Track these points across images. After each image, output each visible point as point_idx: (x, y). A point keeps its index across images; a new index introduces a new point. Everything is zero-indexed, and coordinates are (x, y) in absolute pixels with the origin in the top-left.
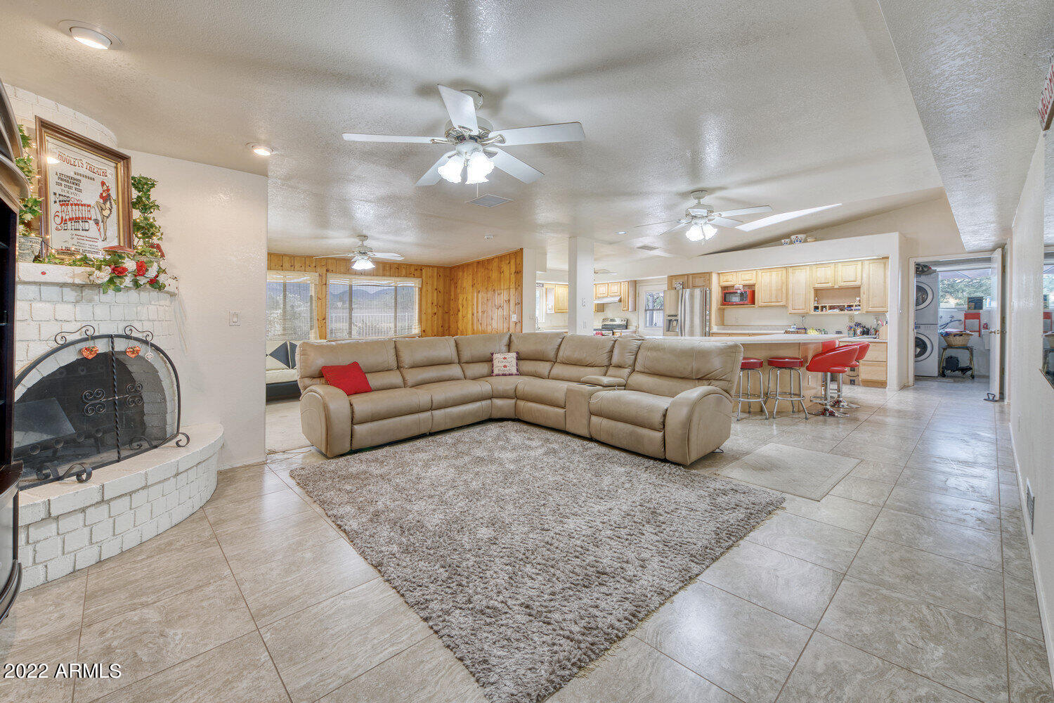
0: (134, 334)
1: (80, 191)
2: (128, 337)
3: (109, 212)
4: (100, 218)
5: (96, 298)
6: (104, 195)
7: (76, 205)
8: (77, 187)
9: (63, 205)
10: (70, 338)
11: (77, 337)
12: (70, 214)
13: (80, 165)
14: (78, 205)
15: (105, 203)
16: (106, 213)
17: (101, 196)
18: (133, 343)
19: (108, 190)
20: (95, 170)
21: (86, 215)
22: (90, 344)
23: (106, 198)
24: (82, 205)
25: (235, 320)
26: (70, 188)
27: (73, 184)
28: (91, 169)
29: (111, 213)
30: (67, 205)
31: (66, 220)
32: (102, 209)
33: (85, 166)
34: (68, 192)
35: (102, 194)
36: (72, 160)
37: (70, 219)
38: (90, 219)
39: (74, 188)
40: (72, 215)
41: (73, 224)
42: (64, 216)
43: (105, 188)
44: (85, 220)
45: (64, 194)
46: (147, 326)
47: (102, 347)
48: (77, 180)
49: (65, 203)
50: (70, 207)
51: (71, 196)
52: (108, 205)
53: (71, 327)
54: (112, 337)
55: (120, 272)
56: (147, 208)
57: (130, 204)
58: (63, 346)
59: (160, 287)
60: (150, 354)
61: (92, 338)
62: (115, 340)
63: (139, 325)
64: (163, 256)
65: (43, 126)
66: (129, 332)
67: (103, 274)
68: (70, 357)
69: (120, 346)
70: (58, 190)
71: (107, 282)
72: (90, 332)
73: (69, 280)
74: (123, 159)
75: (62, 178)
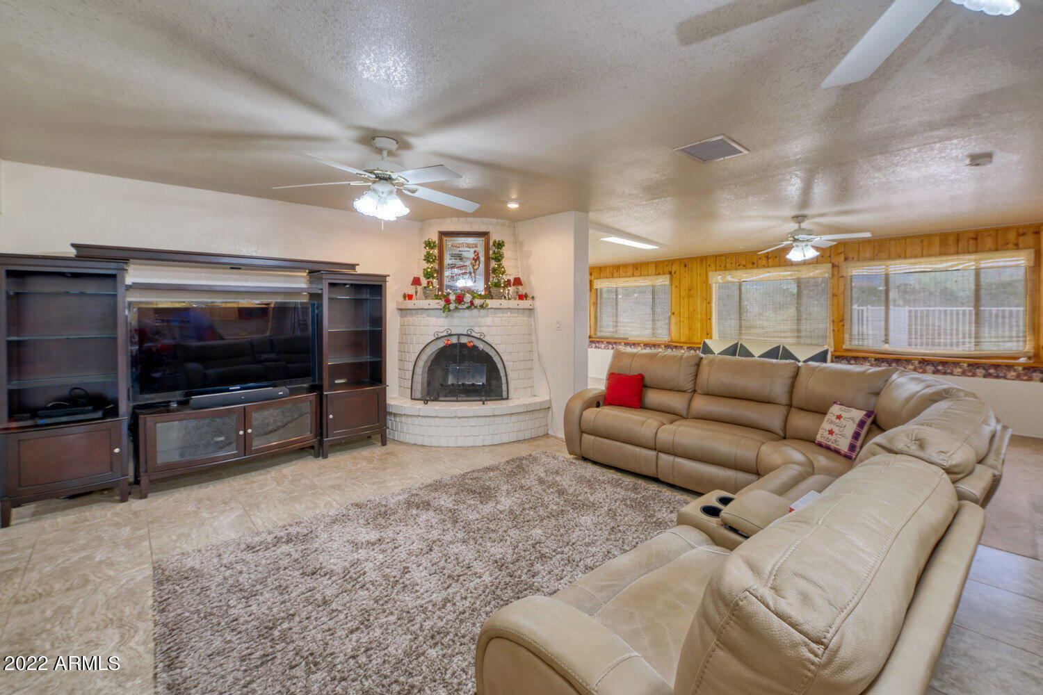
0: (474, 334)
2: (468, 335)
4: (472, 271)
8: (461, 258)
10: (441, 335)
11: (445, 334)
12: (455, 273)
13: (463, 245)
15: (475, 263)
16: (476, 268)
18: (471, 339)
19: (478, 254)
22: (449, 338)
23: (476, 259)
26: (456, 259)
27: (458, 257)
28: (468, 246)
29: (479, 267)
31: (453, 276)
32: (474, 266)
33: (465, 245)
34: (455, 262)
35: (474, 258)
36: (458, 245)
43: (476, 254)
44: (464, 273)
45: (453, 263)
46: (484, 330)
47: (454, 340)
51: (457, 263)
52: (477, 263)
53: (442, 329)
54: (459, 335)
55: (448, 301)
56: (498, 258)
57: (488, 259)
58: (438, 338)
59: (482, 307)
60: (481, 346)
61: (450, 335)
62: (461, 337)
63: (476, 329)
64: (521, 284)
65: (443, 234)
66: (469, 333)
67: (442, 303)
68: (441, 344)
69: (464, 340)
70: (450, 262)
71: (444, 307)
72: (449, 332)
73: (437, 307)
74: (484, 234)
75: (452, 256)
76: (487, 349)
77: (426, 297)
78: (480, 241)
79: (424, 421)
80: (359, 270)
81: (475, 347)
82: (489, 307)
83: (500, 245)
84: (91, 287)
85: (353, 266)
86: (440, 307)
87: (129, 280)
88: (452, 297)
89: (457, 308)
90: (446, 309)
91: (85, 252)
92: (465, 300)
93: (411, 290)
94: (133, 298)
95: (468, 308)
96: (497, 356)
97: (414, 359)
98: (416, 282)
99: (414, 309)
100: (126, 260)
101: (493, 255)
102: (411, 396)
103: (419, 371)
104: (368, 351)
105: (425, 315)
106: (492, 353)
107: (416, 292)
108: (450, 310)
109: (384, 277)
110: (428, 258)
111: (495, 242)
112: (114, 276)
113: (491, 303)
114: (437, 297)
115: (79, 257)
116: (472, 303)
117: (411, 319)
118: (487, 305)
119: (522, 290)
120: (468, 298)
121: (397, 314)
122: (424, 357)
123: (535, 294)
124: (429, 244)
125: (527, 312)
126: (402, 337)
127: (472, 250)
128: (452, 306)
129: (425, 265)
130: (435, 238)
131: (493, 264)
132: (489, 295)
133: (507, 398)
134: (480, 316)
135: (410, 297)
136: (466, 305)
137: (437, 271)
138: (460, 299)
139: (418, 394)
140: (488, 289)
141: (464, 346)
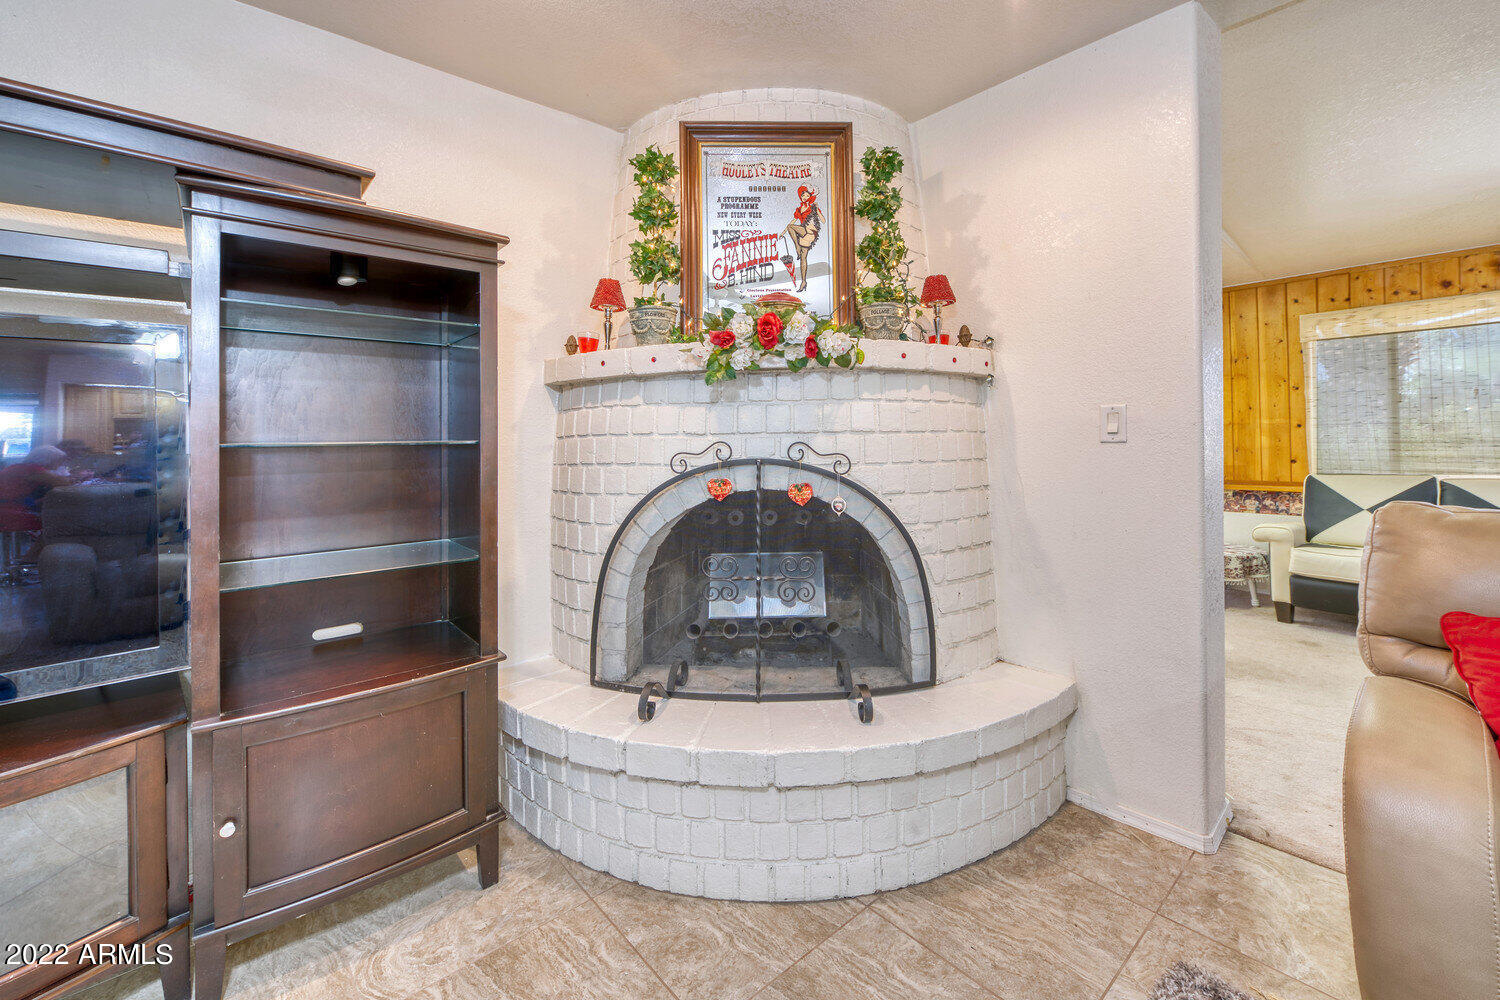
0: (811, 459)
1: (759, 215)
2: (793, 465)
3: (812, 237)
4: (794, 254)
5: (742, 393)
6: (804, 209)
7: (749, 241)
8: (755, 211)
9: (729, 246)
10: (695, 463)
11: (710, 459)
12: (740, 258)
13: (760, 171)
14: (754, 240)
15: (803, 225)
16: (805, 241)
17: (798, 214)
18: (802, 477)
19: (812, 198)
20: (787, 173)
21: (767, 252)
22: (722, 474)
23: (807, 213)
24: (761, 239)
25: (1113, 427)
26: (742, 215)
27: (747, 207)
28: (780, 174)
29: (816, 239)
30: (736, 245)
31: (732, 270)
32: (799, 236)
33: (768, 172)
34: (737, 224)
35: (799, 210)
36: (746, 169)
37: (740, 267)
38: (776, 258)
39: (747, 216)
40: (743, 259)
41: (744, 273)
42: (729, 263)
43: (806, 196)
44: (765, 262)
45: (729, 228)
46: (846, 444)
47: (742, 481)
48: (753, 199)
49: (730, 242)
50: (739, 248)
51: (741, 229)
52: (811, 225)
53: (698, 445)
54: (760, 464)
55: (725, 341)
56: (881, 209)
57: (849, 212)
58: (684, 476)
59: (844, 361)
60: (839, 500)
61: (728, 464)
62: (767, 468)
63: (821, 443)
64: (950, 298)
65: (693, 134)
66: (795, 455)
67: (705, 349)
68: (695, 495)
69: (777, 480)
70: (720, 225)
71: (710, 363)
72: (725, 454)
73: (682, 367)
74: (837, 134)
75: (728, 203)
76: (860, 510)
77: (641, 336)
78: (818, 162)
79: (642, 795)
81: (817, 506)
82: (866, 364)
83: (886, 164)
86: (692, 367)
88: (741, 327)
89: (754, 371)
90: (717, 369)
92: (788, 334)
93: (591, 324)
95: (795, 367)
96: (896, 535)
97: (601, 544)
98: (608, 294)
99: (602, 381)
102: (593, 673)
103: (619, 583)
104: (445, 519)
105: (638, 399)
106: (878, 525)
107: (608, 329)
108: (731, 374)
109: (487, 243)
110: (647, 209)
111: (869, 156)
113: (876, 351)
114: (679, 334)
116: (812, 347)
118: (859, 357)
120: (800, 325)
121: (547, 404)
122: (638, 539)
123: (994, 328)
124: (650, 165)
125: (971, 385)
126: (564, 472)
127: (793, 185)
128: (741, 358)
130: (669, 144)
131: (865, 229)
132: (858, 327)
133: (931, 683)
134: (831, 398)
135: (589, 345)
136: (791, 355)
137: (676, 253)
138: (769, 332)
139: (615, 665)
140: (849, 307)
141: (778, 501)
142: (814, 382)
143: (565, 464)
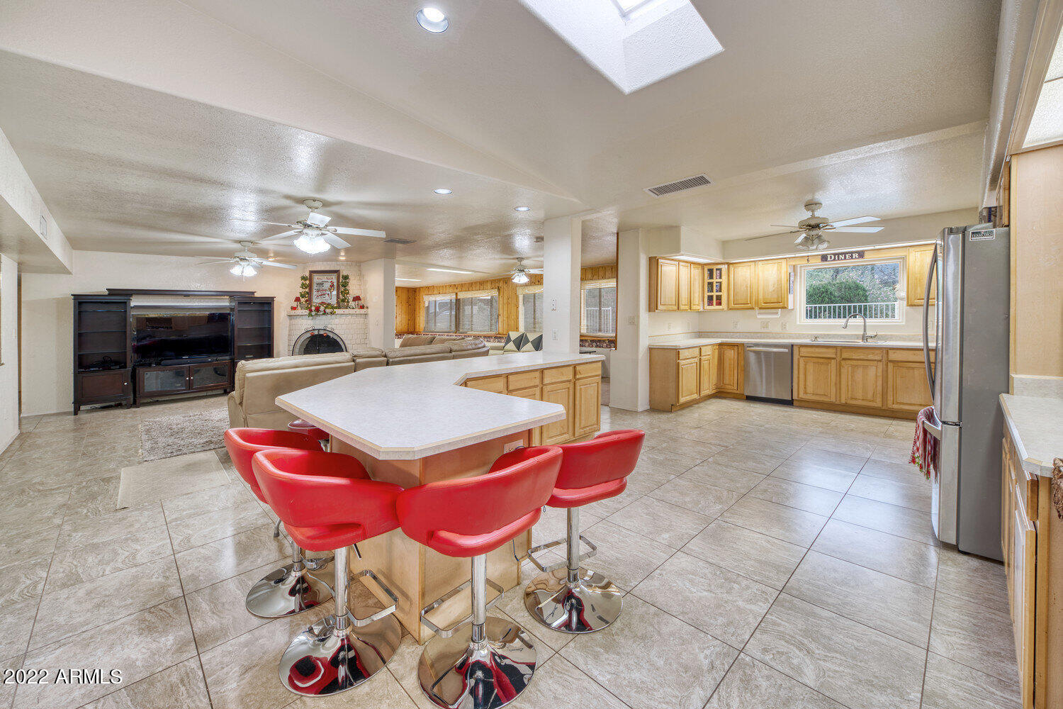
0: (328, 329)
1: (323, 286)
2: (325, 330)
4: (329, 293)
5: (315, 319)
6: (331, 285)
7: (321, 291)
9: (318, 292)
10: (308, 330)
11: (311, 329)
12: (320, 294)
13: (324, 279)
15: (331, 288)
18: (326, 332)
20: (328, 279)
22: (313, 331)
24: (324, 290)
29: (333, 290)
31: (318, 296)
32: (330, 290)
36: (321, 279)
38: (326, 294)
39: (321, 286)
41: (321, 296)
43: (332, 283)
44: (324, 295)
45: (318, 289)
46: (334, 326)
47: (316, 333)
48: (322, 284)
51: (320, 289)
52: (333, 288)
53: (309, 327)
54: (319, 330)
55: (311, 311)
56: (345, 285)
57: (339, 286)
58: (306, 332)
59: (333, 313)
60: (331, 335)
63: (330, 326)
64: (360, 299)
65: (312, 272)
66: (325, 328)
67: (308, 312)
68: (309, 335)
69: (322, 332)
70: (316, 288)
72: (313, 328)
74: (337, 272)
75: (318, 284)
76: (335, 337)
77: (302, 308)
78: (334, 278)
80: (256, 295)
81: (328, 336)
82: (337, 313)
83: (346, 277)
84: (114, 308)
85: (253, 293)
86: (306, 314)
87: (132, 304)
88: (313, 308)
89: (316, 314)
90: (310, 315)
91: (112, 292)
92: (320, 309)
93: (295, 304)
94: (134, 313)
95: (323, 314)
96: (342, 341)
97: (293, 344)
98: (297, 300)
99: (295, 316)
100: (131, 295)
101: (343, 283)
105: (301, 319)
106: (338, 340)
107: (297, 306)
108: (312, 316)
109: (273, 298)
110: (303, 286)
111: (343, 276)
112: (126, 302)
113: (337, 311)
114: (307, 308)
115: (109, 295)
116: (326, 311)
117: (294, 321)
119: (361, 303)
120: (322, 308)
121: (287, 319)
122: (300, 343)
123: (368, 305)
124: (304, 278)
125: (363, 315)
126: (290, 332)
127: (329, 281)
128: (313, 313)
129: (301, 290)
130: (307, 274)
131: (342, 289)
132: (339, 307)
134: (330, 319)
135: (294, 309)
137: (308, 293)
138: (317, 309)
140: (338, 303)
141: (321, 336)
142: (324, 317)
143: (290, 330)
